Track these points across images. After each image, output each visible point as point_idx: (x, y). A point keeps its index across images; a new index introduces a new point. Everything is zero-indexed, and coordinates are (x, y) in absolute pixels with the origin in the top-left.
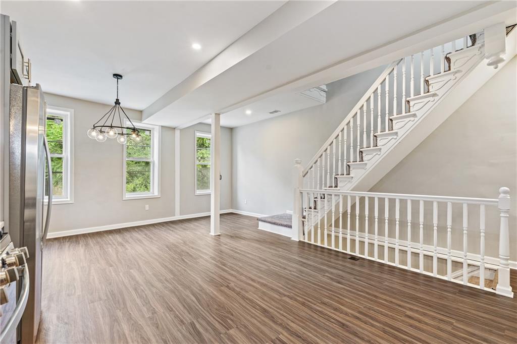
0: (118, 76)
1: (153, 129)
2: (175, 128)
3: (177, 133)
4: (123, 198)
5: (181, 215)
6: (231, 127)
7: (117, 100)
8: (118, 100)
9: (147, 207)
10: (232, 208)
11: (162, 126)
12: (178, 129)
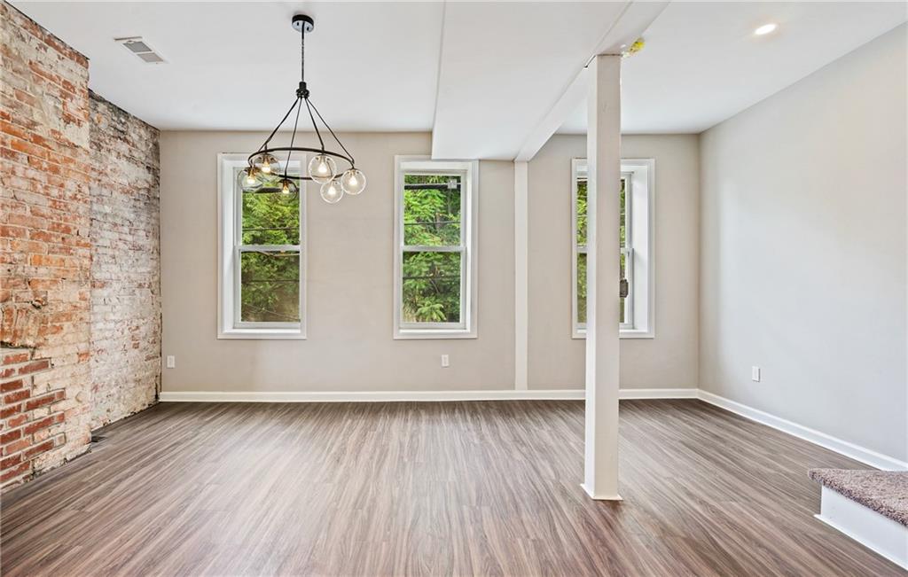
0: (302, 19)
1: (465, 172)
2: (513, 161)
3: (521, 172)
4: (392, 336)
5: (530, 387)
6: (700, 130)
7: (303, 85)
8: (305, 84)
9: (445, 360)
10: (699, 386)
11: (480, 160)
12: (522, 162)
